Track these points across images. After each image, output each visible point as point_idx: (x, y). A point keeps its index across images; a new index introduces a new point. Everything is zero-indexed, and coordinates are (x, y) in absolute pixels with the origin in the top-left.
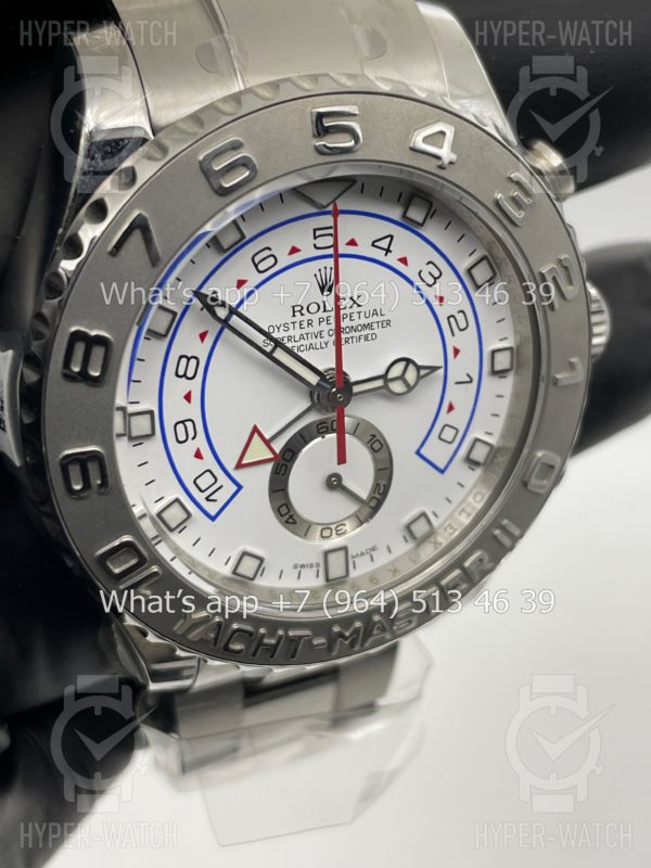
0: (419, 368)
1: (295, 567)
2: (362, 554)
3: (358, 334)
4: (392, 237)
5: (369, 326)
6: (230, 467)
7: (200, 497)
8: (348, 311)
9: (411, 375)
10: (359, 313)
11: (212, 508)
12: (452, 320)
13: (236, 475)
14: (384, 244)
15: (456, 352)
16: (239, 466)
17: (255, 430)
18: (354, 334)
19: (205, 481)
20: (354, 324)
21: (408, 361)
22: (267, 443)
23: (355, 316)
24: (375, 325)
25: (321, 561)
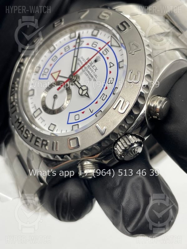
0: (87, 93)
1: (35, 105)
2: (42, 119)
3: (89, 76)
4: (114, 65)
5: (92, 77)
6: (51, 73)
7: (43, 73)
8: (93, 70)
9: (85, 92)
10: (94, 72)
11: (41, 77)
12: (103, 95)
13: (50, 75)
14: (112, 65)
15: (97, 103)
16: (51, 74)
17: (60, 71)
18: (89, 75)
19: (46, 71)
20: (91, 73)
21: (87, 89)
22: (59, 76)
23: (93, 72)
24: (93, 78)
25: (37, 109)
